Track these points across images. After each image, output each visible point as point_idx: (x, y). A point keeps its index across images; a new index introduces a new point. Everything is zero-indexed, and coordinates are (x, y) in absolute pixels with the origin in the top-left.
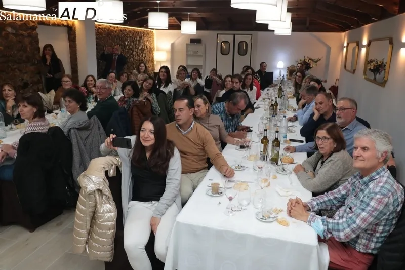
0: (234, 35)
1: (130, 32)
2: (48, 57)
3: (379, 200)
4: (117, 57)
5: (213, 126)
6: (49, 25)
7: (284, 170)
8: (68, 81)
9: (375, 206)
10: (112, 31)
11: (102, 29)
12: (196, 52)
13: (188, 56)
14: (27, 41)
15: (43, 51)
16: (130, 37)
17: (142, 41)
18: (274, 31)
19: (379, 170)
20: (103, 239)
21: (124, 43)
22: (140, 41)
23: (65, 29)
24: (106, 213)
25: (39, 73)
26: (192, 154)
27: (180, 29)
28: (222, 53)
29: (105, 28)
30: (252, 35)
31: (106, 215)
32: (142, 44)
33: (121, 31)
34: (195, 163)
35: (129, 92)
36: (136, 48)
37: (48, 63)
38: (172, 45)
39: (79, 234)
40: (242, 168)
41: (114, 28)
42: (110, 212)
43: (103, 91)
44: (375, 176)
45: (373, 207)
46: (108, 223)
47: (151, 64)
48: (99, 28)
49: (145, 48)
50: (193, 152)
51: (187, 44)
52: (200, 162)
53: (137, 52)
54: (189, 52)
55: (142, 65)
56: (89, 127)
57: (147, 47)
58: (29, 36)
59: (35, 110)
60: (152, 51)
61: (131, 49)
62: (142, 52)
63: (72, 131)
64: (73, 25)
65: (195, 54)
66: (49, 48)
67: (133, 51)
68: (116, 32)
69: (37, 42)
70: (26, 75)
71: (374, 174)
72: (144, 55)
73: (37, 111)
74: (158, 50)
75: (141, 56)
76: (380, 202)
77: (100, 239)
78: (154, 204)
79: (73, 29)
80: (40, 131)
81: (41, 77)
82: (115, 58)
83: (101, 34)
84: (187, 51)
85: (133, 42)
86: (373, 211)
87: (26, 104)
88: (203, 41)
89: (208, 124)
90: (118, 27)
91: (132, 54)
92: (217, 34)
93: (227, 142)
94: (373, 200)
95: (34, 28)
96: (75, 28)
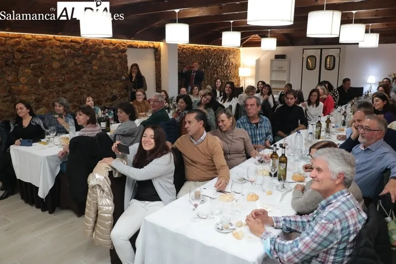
0: (321, 49)
1: (215, 50)
2: (134, 75)
3: (323, 225)
4: (195, 74)
5: (238, 139)
6: (137, 48)
7: (284, 187)
8: (140, 95)
9: (318, 231)
10: (197, 50)
11: (186, 49)
12: (280, 68)
13: (272, 71)
14: (117, 62)
15: (131, 69)
16: (215, 55)
17: (227, 58)
18: (358, 44)
19: (336, 194)
20: (102, 228)
21: (208, 61)
22: (225, 58)
23: (152, 51)
24: (104, 206)
25: (127, 88)
26: (200, 163)
27: (260, 46)
28: (308, 68)
29: (189, 48)
30: (340, 48)
31: (104, 207)
32: (227, 61)
33: (205, 49)
34: (204, 172)
35: (182, 105)
36: (220, 65)
37: (133, 80)
38: (258, 61)
39: (88, 222)
40: (244, 181)
41: (199, 48)
42: (108, 206)
43: (156, 104)
44: (333, 199)
45: (316, 232)
46: (106, 215)
47: (237, 80)
48: (184, 48)
49: (231, 64)
50: (202, 162)
51: (272, 61)
52: (208, 172)
53: (221, 68)
54: (274, 68)
55: (219, 80)
56: (134, 134)
57: (232, 64)
58: (120, 57)
59: (88, 118)
60: (238, 67)
61: (216, 66)
62: (226, 69)
63: (117, 137)
64: (159, 46)
65: (280, 70)
66: (135, 67)
67: (217, 68)
68: (200, 51)
69: (126, 62)
70: (115, 90)
71: (331, 197)
72: (229, 71)
73: (90, 119)
74: (243, 67)
75: (225, 72)
76: (323, 228)
77: (101, 228)
78: (148, 204)
79: (159, 49)
80: (89, 135)
81: (128, 92)
82: (193, 74)
83: (185, 53)
84: (271, 66)
85: (218, 60)
86: (316, 237)
87: (81, 113)
88: (288, 57)
89: (233, 136)
90: (202, 47)
91: (216, 70)
92: (304, 49)
93: (251, 155)
94: (318, 225)
95: (124, 51)
96: (160, 49)
